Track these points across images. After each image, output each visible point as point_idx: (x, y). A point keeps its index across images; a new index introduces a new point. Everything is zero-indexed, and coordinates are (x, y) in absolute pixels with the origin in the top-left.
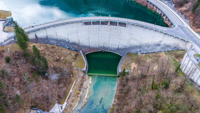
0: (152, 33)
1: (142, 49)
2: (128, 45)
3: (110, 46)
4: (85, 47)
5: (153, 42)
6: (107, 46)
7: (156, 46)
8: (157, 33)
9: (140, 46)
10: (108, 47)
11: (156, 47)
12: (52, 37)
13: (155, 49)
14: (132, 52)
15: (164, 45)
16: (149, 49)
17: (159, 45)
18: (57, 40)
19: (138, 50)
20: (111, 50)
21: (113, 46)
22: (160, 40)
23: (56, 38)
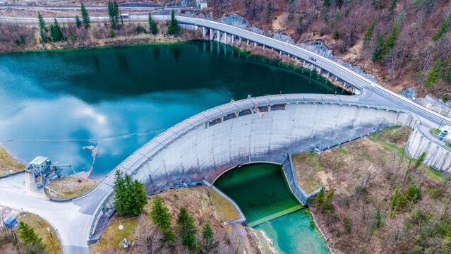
0: (334, 110)
1: (320, 141)
2: (289, 141)
3: (252, 152)
4: (208, 169)
5: (338, 124)
6: (245, 153)
7: (345, 130)
8: (344, 109)
9: (315, 138)
10: (247, 155)
11: (346, 132)
12: (158, 173)
13: (346, 136)
14: (301, 151)
15: (361, 124)
16: (334, 138)
17: (351, 127)
18: (166, 177)
19: (312, 145)
20: (255, 159)
21: (258, 150)
22: (352, 118)
23: (164, 172)
